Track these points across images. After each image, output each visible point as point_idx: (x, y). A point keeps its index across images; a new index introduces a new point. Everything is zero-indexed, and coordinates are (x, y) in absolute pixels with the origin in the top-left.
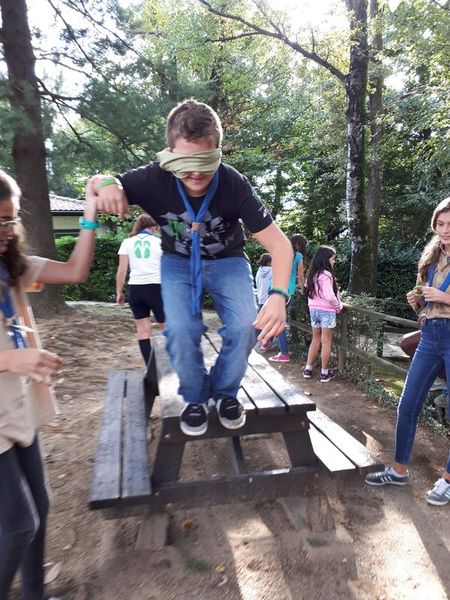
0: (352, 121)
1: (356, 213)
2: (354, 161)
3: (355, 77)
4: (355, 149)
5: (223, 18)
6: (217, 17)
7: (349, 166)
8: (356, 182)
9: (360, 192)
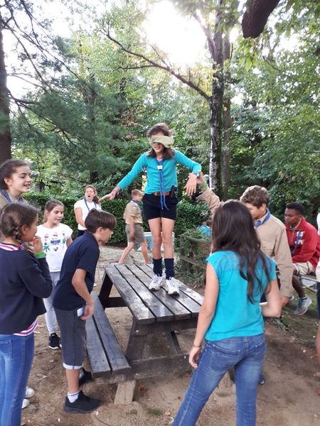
0: (214, 126)
1: (216, 185)
2: (214, 152)
3: (216, 98)
4: (215, 144)
5: (131, 55)
6: (127, 54)
7: (211, 154)
8: (215, 165)
9: (218, 171)
